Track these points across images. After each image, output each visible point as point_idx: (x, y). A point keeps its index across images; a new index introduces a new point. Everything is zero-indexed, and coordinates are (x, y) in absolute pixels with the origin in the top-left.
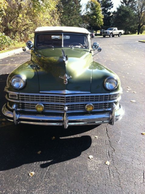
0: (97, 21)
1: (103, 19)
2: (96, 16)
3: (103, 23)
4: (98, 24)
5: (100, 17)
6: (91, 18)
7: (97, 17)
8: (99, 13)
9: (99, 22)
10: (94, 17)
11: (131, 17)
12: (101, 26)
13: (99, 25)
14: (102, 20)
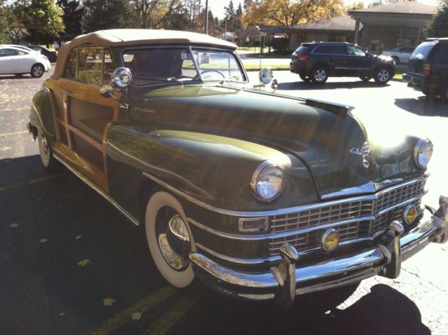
0: (49, 23)
1: (61, 16)
2: (44, 10)
3: (63, 27)
4: (51, 29)
5: (55, 13)
6: (31, 15)
7: (46, 13)
8: (49, 4)
9: (52, 24)
10: (40, 13)
11: (129, 14)
12: (61, 33)
13: (54, 31)
14: (60, 20)
